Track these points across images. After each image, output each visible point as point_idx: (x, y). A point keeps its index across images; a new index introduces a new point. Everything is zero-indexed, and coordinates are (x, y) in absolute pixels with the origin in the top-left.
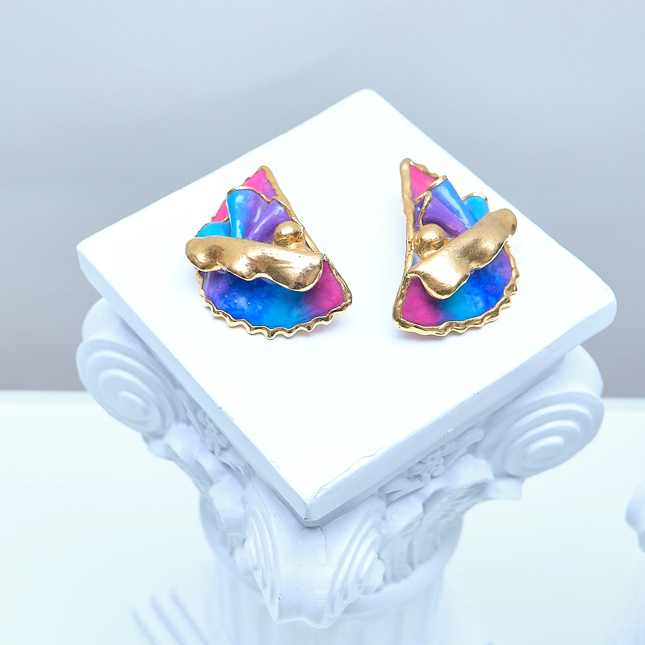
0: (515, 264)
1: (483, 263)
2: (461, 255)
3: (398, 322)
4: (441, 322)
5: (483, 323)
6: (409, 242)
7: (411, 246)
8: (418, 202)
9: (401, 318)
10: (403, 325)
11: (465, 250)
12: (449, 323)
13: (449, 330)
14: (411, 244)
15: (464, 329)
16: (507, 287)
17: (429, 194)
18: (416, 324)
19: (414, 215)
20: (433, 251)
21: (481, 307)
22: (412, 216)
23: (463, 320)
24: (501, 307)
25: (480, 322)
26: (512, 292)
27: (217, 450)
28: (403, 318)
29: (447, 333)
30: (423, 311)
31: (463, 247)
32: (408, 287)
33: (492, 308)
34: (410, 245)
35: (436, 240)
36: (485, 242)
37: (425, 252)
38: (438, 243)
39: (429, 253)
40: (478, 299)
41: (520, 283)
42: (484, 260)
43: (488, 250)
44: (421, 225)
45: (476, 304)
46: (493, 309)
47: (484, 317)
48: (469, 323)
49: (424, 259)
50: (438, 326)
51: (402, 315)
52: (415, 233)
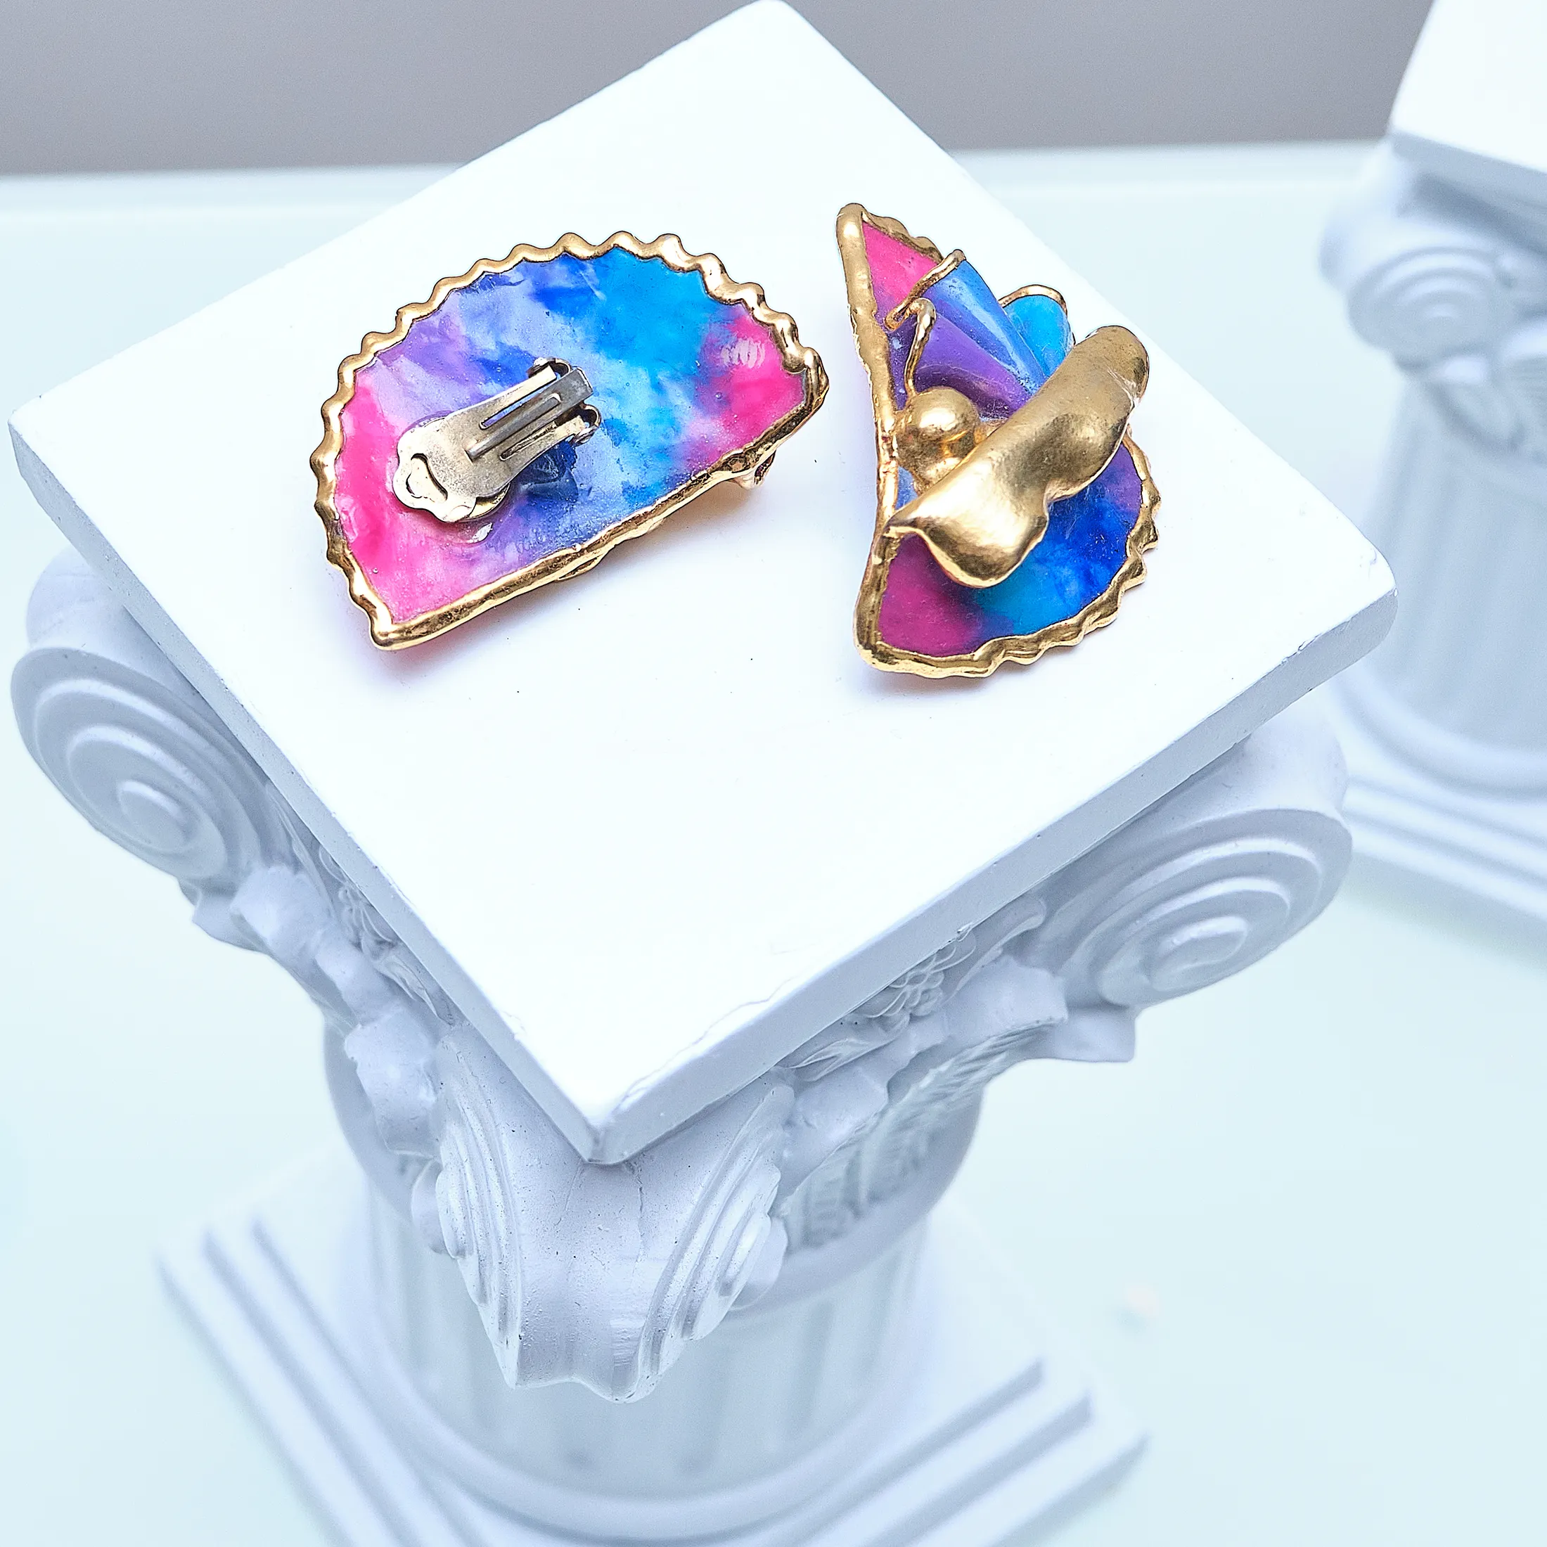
0: (1147, 472)
1: (1077, 482)
2: (1025, 468)
3: (870, 651)
4: (978, 641)
5: (1082, 634)
6: (884, 438)
7: (891, 450)
8: (895, 325)
9: (876, 641)
10: (884, 657)
11: (1031, 455)
12: (998, 641)
13: (999, 659)
14: (889, 442)
15: (1036, 654)
16: (1133, 533)
17: (925, 307)
18: (915, 653)
19: (888, 363)
20: (951, 462)
21: (1073, 593)
22: (885, 366)
23: (1033, 633)
24: (1122, 589)
25: (1074, 632)
26: (1147, 544)
27: (367, 942)
28: (882, 640)
29: (992, 668)
30: (932, 616)
31: (1028, 448)
32: (892, 560)
33: (1101, 594)
34: (888, 445)
35: (953, 431)
36: (1079, 430)
37: (927, 465)
38: (960, 440)
39: (940, 466)
40: (1066, 572)
41: (1162, 518)
42: (1080, 476)
43: (1089, 447)
44: (913, 391)
45: (1060, 587)
46: (1105, 596)
47: (1084, 619)
48: (1047, 636)
49: (927, 482)
50: (972, 654)
51: (879, 634)
52: (896, 412)
